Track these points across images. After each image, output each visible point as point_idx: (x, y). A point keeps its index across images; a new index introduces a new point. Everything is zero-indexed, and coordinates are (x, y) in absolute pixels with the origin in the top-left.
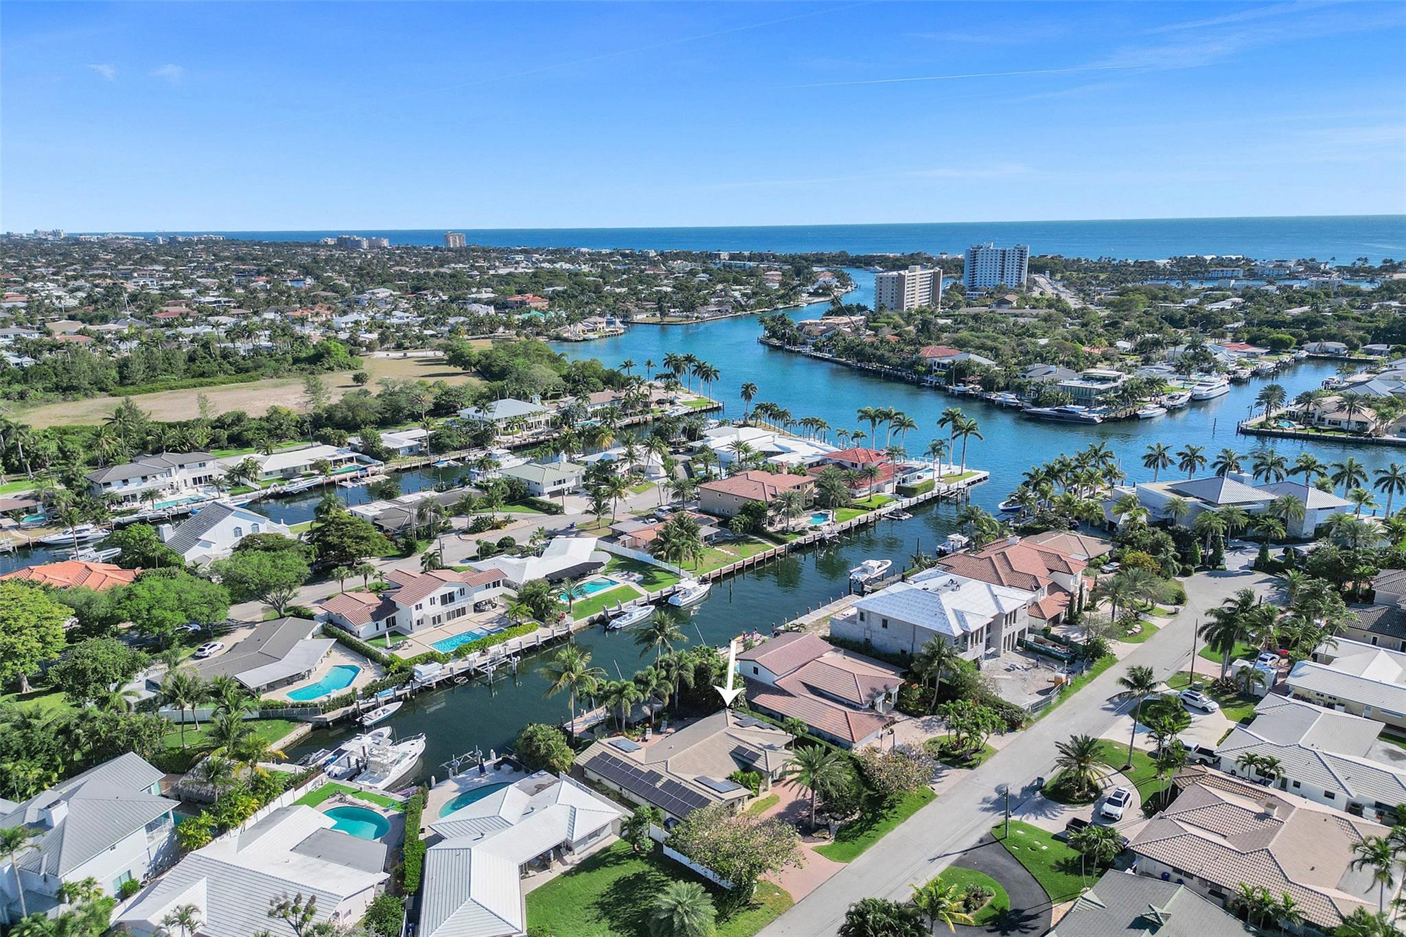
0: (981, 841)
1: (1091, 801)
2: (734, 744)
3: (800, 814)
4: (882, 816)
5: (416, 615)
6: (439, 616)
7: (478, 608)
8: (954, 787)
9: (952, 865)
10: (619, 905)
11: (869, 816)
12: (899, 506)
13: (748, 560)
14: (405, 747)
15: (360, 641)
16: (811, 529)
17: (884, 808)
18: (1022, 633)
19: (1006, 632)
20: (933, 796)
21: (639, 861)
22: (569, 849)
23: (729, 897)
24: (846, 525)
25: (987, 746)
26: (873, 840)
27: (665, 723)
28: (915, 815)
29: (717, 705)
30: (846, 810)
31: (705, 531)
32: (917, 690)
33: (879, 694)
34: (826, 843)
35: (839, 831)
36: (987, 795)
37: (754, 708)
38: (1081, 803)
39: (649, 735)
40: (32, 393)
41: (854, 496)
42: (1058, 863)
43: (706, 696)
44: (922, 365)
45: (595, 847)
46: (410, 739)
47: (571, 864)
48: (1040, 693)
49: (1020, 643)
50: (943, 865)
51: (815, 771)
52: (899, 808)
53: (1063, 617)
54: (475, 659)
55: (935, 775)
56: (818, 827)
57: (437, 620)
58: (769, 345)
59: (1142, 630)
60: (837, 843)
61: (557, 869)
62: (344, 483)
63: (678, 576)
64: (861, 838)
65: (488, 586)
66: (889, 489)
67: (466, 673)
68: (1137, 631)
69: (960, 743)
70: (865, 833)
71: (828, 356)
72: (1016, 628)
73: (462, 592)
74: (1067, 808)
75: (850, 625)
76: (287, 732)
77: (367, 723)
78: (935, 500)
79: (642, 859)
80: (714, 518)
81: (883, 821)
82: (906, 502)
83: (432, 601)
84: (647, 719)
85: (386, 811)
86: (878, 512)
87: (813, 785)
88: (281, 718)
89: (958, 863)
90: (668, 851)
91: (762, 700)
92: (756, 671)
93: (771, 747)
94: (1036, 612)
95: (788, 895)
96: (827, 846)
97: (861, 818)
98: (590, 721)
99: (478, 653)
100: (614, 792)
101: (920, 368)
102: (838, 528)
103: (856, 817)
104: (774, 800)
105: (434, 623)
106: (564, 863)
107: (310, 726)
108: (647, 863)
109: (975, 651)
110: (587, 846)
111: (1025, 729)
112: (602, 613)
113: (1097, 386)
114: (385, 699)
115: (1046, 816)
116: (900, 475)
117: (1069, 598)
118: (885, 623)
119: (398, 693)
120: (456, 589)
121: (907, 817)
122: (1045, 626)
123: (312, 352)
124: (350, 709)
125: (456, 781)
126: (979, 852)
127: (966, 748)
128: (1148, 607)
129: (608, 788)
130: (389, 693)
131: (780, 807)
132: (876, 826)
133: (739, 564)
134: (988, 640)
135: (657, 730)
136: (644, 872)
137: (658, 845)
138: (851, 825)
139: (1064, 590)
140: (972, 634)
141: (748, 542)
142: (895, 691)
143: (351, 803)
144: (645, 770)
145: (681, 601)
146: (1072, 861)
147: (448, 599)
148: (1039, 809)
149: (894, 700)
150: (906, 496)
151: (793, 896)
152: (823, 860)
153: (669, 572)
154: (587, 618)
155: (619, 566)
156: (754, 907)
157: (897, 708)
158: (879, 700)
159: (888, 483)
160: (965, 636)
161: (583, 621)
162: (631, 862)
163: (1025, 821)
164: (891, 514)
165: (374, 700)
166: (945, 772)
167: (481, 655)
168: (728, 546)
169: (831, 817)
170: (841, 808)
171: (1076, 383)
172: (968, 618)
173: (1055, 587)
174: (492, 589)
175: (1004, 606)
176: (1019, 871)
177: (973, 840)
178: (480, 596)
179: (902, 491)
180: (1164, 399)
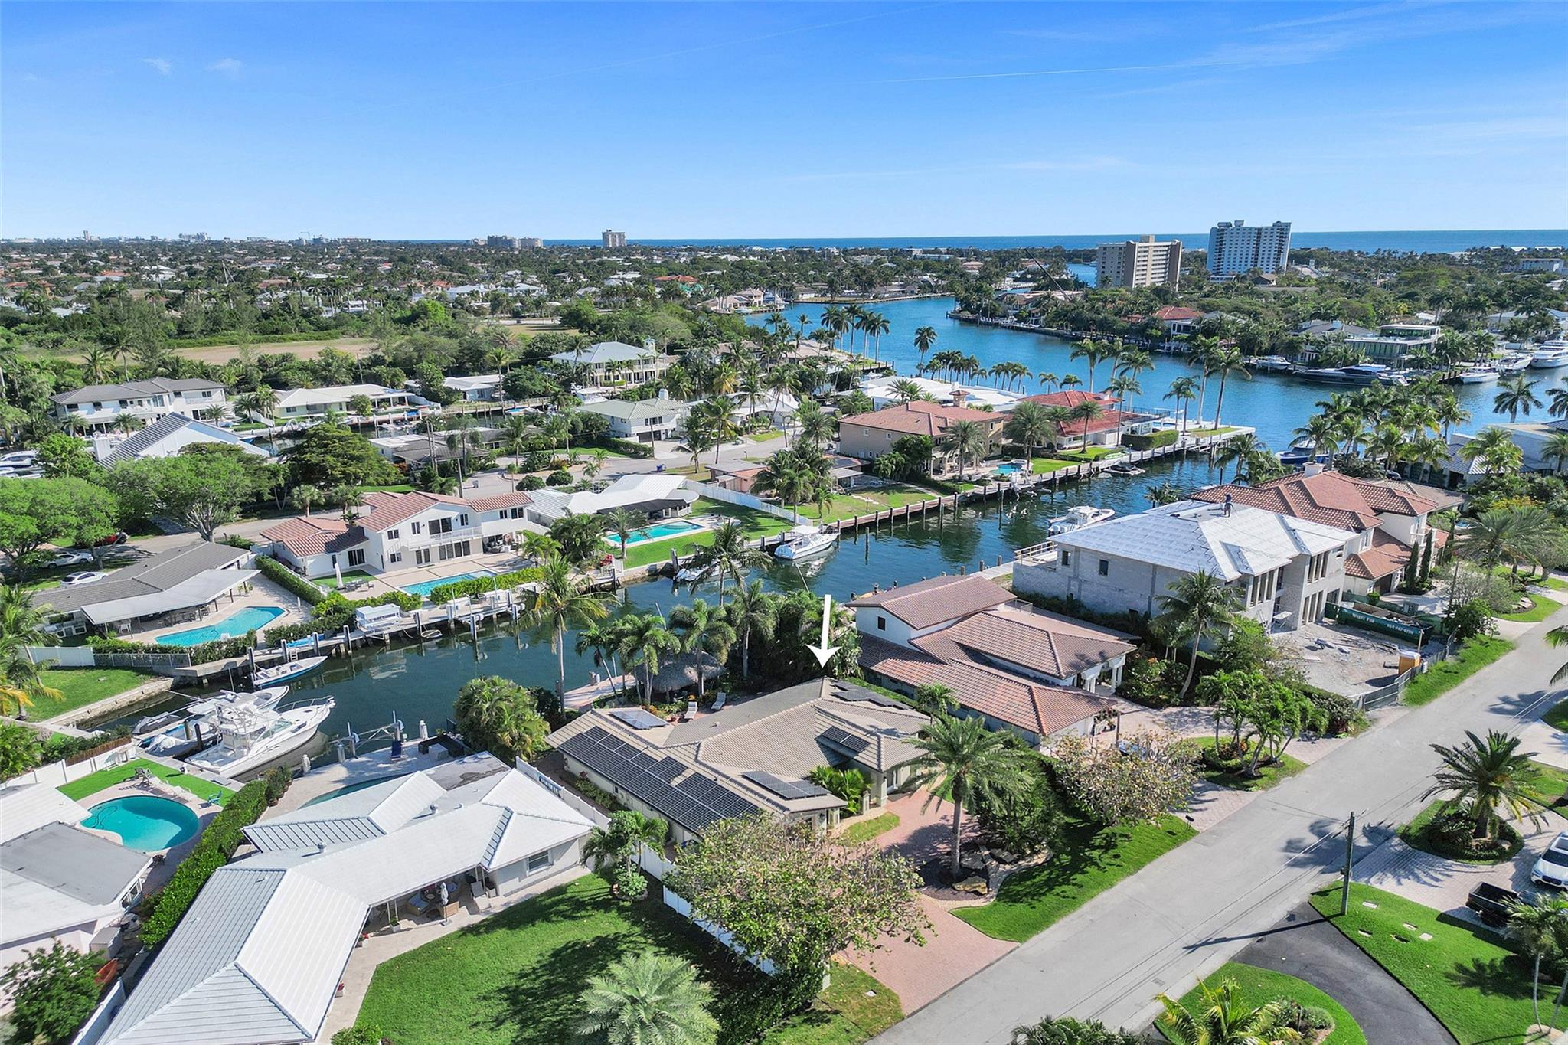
0: (1291, 917)
1: (1503, 857)
2: (824, 725)
3: (935, 849)
4: (1091, 861)
5: (389, 547)
6: (427, 552)
7: (490, 545)
8: (1229, 819)
9: (1234, 959)
10: (548, 996)
11: (1066, 859)
12: (1126, 459)
13: (899, 509)
14: (295, 715)
15: (303, 579)
16: (995, 479)
17: (1095, 848)
18: (1333, 595)
19: (1308, 589)
20: (1190, 833)
21: (613, 913)
22: (489, 884)
23: (766, 993)
24: (1048, 476)
25: (1286, 756)
26: (1071, 903)
27: (721, 696)
28: (1156, 862)
29: (811, 671)
30: (1020, 845)
31: (839, 473)
32: (1156, 668)
33: (1091, 664)
34: (979, 903)
35: (1005, 883)
36: (1295, 836)
37: (874, 679)
38: (1486, 858)
39: (692, 713)
40: (68, 342)
41: (1060, 446)
42: (1460, 968)
43: (794, 658)
44: (1157, 328)
45: (539, 883)
46: (308, 704)
47: (486, 912)
48: (1371, 682)
49: (1329, 611)
50: (1214, 960)
51: (963, 761)
52: (1123, 848)
53: (1396, 583)
54: (461, 607)
55: (1191, 798)
56: (965, 874)
57: (423, 557)
58: (960, 319)
59: (1534, 605)
60: (1001, 906)
61: (458, 917)
62: (384, 425)
63: (792, 523)
64: (1049, 899)
65: (503, 515)
66: (1112, 440)
67: (442, 626)
68: (1526, 605)
69: (1235, 748)
70: (1058, 889)
71: (1033, 327)
72: (1324, 585)
73: (464, 520)
74: (1457, 866)
75: (1045, 575)
76: (127, 686)
77: (256, 683)
78: (1178, 456)
79: (621, 910)
80: (856, 460)
81: (1092, 870)
82: (1136, 455)
83: (416, 528)
84: (691, 689)
85: (204, 806)
86: (1095, 464)
87: (957, 789)
88: (126, 668)
89: (1247, 957)
90: (671, 899)
91: (887, 667)
92: (882, 623)
93: (890, 732)
94: (1354, 568)
95: (891, 997)
96: (981, 909)
97: (1049, 863)
98: (604, 691)
99: (467, 599)
100: (605, 795)
101: (1154, 332)
102: (1034, 479)
103: (1039, 859)
104: (890, 822)
105: (419, 561)
106: (473, 910)
107: (169, 682)
108: (627, 919)
109: (1260, 612)
110: (525, 882)
111: (1354, 734)
112: (670, 561)
113: (1401, 341)
114: (298, 650)
115: (1418, 879)
116: (1128, 423)
117: (1409, 554)
118: (1104, 567)
119: (322, 644)
120: (453, 515)
121: (1139, 866)
122: (1370, 591)
123: (409, 313)
124: (239, 661)
125: (349, 767)
126: (1289, 937)
127: (1248, 757)
128: (1535, 577)
129: (596, 787)
130: (308, 643)
131: (897, 836)
132: (1079, 878)
133: (884, 513)
134: (1278, 600)
135: (706, 706)
136: (617, 936)
137: (655, 885)
138: (1029, 873)
139: (1398, 543)
140: (1256, 579)
141: (901, 490)
142: (1118, 664)
143: (157, 791)
144: (659, 756)
145: (797, 553)
146: (1492, 966)
147: (441, 526)
148: (1400, 865)
149: (1116, 681)
150: (1135, 449)
151: (902, 999)
152: (970, 935)
153: (779, 519)
154: (647, 566)
155: (707, 510)
156: (820, 1018)
157: (1120, 692)
158: (1091, 675)
159: (1111, 432)
160: (1243, 582)
161: (640, 570)
162: (599, 915)
163: (1377, 886)
164: (1114, 467)
165: (281, 650)
166: (1210, 795)
167: (473, 603)
168: (870, 494)
169: (992, 856)
170: (1012, 839)
171: (1371, 338)
172: (1248, 556)
173: (1382, 537)
174: (510, 519)
175: (1308, 546)
176: (1377, 979)
177: (1274, 915)
178: (491, 527)
179: (1131, 441)
180: (1496, 364)
